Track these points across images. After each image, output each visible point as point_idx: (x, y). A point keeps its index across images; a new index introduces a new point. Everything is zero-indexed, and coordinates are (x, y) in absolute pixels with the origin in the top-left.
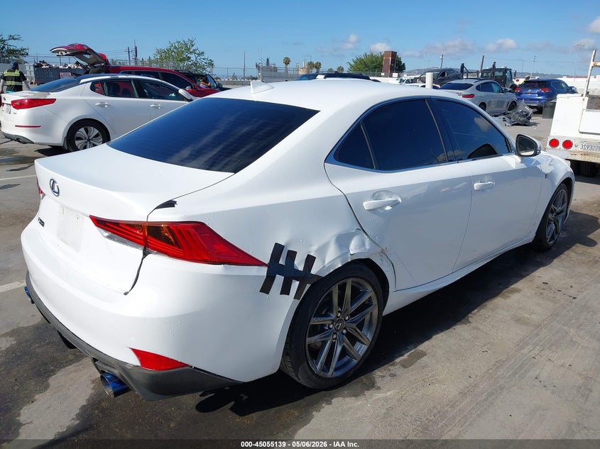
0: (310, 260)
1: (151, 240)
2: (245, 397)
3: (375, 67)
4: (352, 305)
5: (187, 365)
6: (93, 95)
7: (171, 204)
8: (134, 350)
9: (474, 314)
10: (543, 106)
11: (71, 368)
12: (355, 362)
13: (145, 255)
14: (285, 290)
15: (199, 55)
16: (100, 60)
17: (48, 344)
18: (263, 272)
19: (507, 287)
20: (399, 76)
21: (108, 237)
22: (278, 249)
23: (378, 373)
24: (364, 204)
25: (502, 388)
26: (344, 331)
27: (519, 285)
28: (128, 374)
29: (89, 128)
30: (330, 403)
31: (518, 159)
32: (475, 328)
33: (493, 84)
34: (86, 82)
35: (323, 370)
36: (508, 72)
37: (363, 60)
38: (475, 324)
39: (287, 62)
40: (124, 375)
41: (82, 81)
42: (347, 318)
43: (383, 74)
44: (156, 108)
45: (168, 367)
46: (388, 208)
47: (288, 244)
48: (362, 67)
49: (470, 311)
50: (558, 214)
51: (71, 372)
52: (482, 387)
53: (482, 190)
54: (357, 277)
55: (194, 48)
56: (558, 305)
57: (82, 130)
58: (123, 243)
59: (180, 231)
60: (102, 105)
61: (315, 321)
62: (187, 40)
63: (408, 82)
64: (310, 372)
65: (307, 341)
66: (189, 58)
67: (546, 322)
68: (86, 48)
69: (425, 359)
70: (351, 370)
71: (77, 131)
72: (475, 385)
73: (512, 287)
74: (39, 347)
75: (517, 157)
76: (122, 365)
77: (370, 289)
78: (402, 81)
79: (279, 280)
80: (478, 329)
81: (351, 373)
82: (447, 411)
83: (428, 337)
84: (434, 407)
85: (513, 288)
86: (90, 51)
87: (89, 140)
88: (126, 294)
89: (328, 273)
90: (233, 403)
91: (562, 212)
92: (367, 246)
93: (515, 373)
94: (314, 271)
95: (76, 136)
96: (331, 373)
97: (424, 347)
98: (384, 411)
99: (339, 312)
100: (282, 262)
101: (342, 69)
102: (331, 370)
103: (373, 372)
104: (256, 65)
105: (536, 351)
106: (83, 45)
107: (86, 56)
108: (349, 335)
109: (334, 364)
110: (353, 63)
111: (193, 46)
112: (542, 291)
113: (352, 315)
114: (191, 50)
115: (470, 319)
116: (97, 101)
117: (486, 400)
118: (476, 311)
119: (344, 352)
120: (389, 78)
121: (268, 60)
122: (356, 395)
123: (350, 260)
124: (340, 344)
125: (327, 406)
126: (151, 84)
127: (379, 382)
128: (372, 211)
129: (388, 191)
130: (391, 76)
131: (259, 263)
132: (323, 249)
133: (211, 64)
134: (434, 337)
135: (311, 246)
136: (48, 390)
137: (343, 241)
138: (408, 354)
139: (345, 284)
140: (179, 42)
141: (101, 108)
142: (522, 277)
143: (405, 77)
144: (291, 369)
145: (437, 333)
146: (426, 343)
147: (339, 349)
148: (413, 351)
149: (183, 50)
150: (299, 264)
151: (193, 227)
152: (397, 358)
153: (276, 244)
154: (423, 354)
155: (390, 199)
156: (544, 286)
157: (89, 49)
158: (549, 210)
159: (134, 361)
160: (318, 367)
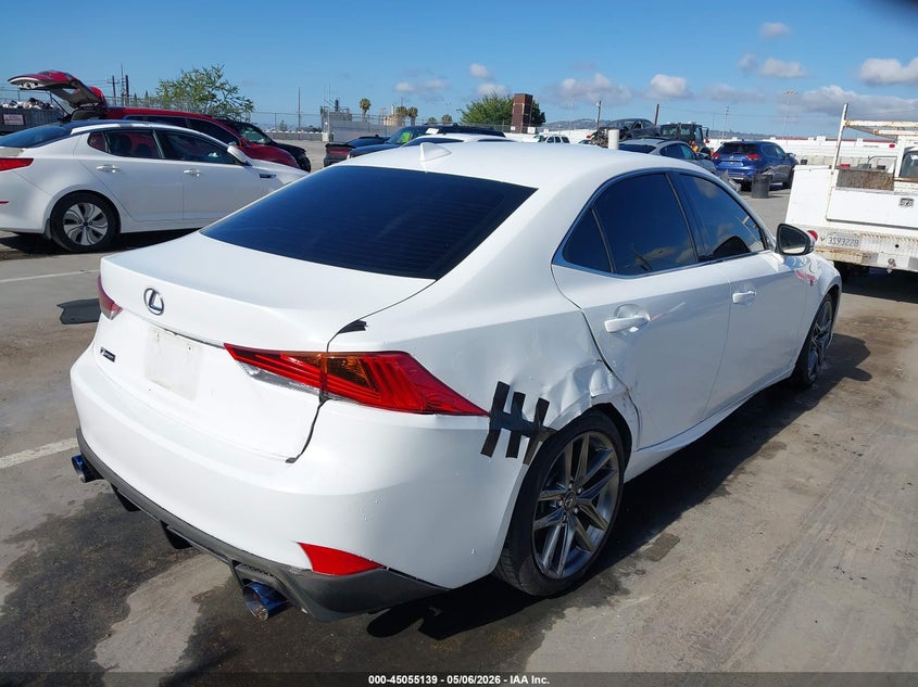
0: (542, 406)
1: (333, 379)
2: (437, 612)
3: (501, 118)
4: (588, 472)
5: (380, 565)
6: (94, 154)
7: (358, 326)
8: (303, 546)
9: (730, 481)
10: (752, 179)
11: (157, 580)
12: (589, 554)
13: (322, 401)
14: (512, 452)
15: (229, 91)
16: (91, 97)
17: (108, 545)
18: (484, 424)
19: (765, 440)
20: (537, 133)
21: (255, 376)
22: (502, 389)
23: (618, 569)
24: (606, 323)
25: (795, 584)
26: (576, 511)
27: (782, 437)
28: (293, 582)
29: (85, 205)
30: (562, 616)
31: (779, 258)
32: (737, 501)
33: (683, 147)
34: (81, 133)
35: (551, 569)
36: (698, 129)
37: (482, 106)
38: (735, 495)
39: (366, 106)
40: (287, 584)
41: (74, 131)
42: (580, 491)
43: (513, 128)
44: (194, 175)
45: (351, 570)
46: (634, 329)
47: (514, 383)
48: (479, 116)
49: (724, 478)
50: (821, 336)
51: (158, 587)
52: (767, 583)
53: (742, 302)
54: (596, 430)
55: (222, 80)
56: (840, 465)
57: (75, 208)
58: (285, 384)
59: (377, 366)
60: (108, 170)
61: (544, 496)
62: (209, 69)
63: (551, 140)
64: (535, 570)
65: (534, 525)
66: (214, 96)
67: (831, 490)
68: (69, 79)
69: (679, 547)
70: (583, 567)
71: (67, 209)
72: (757, 583)
73: (771, 440)
74: (96, 551)
75: (778, 256)
76: (284, 570)
77: (610, 447)
78: (542, 139)
79: (505, 435)
80: (741, 502)
81: (584, 571)
82: (729, 619)
83: (676, 516)
84: (710, 615)
85: (775, 443)
86: (75, 83)
87: (86, 224)
88: (291, 461)
89: (564, 425)
90: (421, 620)
91: (825, 333)
92: (611, 386)
93: (808, 562)
94: (547, 423)
95: (66, 217)
96: (560, 572)
97: (673, 529)
98: (642, 623)
99: (571, 482)
100: (507, 409)
101: (450, 119)
102: (560, 568)
103: (612, 568)
104: (322, 111)
105: (828, 531)
106: (65, 74)
107: (67, 90)
108: (581, 515)
109: (563, 560)
110: (467, 111)
111: (219, 77)
112: (815, 446)
113: (586, 487)
114: (218, 85)
115: (727, 488)
116: (100, 163)
117: (778, 601)
118: (731, 477)
119: (577, 541)
120: (521, 135)
121: (337, 102)
122: (597, 604)
123: (591, 406)
124: (572, 528)
125: (558, 621)
126: (180, 137)
127: (625, 583)
128: (616, 333)
129: (633, 306)
130: (525, 132)
131: (478, 412)
132: (558, 390)
133: (249, 107)
134: (685, 514)
135: (542, 385)
136: (130, 617)
137: (581, 378)
138: (653, 540)
139: (580, 441)
140: (197, 71)
141: (104, 174)
142: (783, 426)
143: (546, 133)
144: (510, 568)
145: (687, 509)
146: (675, 524)
147: (570, 537)
148: (658, 536)
149: (203, 85)
150: (529, 414)
151: (396, 359)
152: (640, 546)
153: (499, 383)
154: (675, 540)
155: (636, 316)
156: (815, 439)
157: (75, 80)
158: (813, 332)
159: (302, 562)
160: (545, 562)
